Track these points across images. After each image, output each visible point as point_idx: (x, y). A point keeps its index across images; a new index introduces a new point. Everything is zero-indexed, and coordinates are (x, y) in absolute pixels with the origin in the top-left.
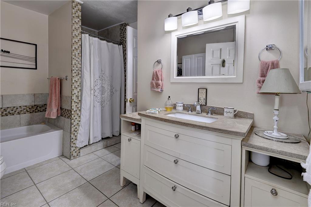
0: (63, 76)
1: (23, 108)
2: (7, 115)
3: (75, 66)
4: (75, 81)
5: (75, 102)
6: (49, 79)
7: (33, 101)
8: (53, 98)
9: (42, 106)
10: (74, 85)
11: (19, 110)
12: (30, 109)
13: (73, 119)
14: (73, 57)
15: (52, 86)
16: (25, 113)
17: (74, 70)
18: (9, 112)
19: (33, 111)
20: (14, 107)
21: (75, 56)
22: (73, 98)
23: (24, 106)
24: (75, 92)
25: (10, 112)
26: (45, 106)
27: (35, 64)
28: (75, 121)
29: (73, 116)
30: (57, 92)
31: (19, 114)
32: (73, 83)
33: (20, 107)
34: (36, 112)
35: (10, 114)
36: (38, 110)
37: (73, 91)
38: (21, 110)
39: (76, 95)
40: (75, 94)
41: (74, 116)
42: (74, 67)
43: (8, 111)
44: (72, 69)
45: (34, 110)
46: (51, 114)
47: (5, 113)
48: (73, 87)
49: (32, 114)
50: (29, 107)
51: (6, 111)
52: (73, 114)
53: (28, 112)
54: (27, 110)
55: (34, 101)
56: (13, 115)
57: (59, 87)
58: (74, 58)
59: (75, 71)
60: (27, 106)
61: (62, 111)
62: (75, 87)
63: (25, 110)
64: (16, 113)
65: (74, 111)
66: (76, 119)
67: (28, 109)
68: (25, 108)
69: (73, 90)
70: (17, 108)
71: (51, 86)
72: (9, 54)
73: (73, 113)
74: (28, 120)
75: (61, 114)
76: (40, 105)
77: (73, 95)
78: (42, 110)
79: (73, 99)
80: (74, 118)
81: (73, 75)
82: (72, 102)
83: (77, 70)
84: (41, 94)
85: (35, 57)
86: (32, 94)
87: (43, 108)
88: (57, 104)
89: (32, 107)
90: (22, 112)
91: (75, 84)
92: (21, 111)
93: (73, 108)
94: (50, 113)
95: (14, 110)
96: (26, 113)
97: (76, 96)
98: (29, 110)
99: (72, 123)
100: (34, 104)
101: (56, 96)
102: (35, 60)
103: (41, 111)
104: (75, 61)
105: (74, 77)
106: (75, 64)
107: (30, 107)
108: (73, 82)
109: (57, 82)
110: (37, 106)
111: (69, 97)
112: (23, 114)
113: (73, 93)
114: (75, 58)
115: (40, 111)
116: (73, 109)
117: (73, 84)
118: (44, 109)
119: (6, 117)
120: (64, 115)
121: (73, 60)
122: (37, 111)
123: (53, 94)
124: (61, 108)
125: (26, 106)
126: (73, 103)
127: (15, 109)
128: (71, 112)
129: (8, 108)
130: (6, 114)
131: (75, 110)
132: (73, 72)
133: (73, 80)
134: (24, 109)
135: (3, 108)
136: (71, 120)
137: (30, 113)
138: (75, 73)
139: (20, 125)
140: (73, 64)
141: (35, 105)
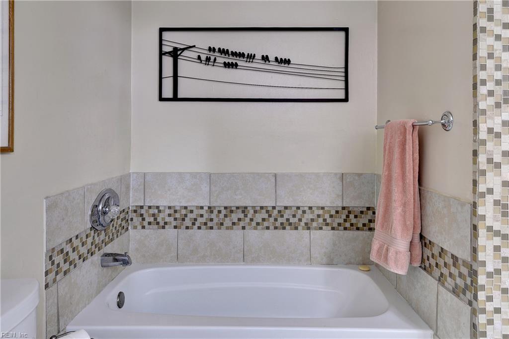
0: (433, 115)
1: (317, 212)
2: (284, 228)
3: (490, 64)
4: (490, 131)
5: (490, 229)
6: (382, 127)
7: (338, 196)
8: (396, 195)
9: (362, 212)
10: (485, 152)
11: (308, 216)
12: (331, 216)
13: (483, 311)
14: (482, 22)
15: (391, 152)
16: (321, 228)
17: (484, 82)
18: (288, 220)
19: (339, 224)
20: (298, 208)
21: (491, 19)
22: (481, 211)
23: (318, 208)
24: (490, 186)
25: (291, 221)
26: (370, 212)
27: (342, 85)
28: (490, 322)
29: (481, 295)
30: (407, 174)
31: (309, 228)
32: (484, 142)
33: (310, 208)
34: (345, 229)
35: (290, 224)
36: (352, 225)
37: (480, 179)
38: (311, 216)
39: (497, 196)
40: (490, 191)
41: (490, 299)
42: (484, 67)
43: (286, 216)
44: (475, 77)
45: (342, 221)
46: (390, 254)
47: (280, 220)
48: (482, 158)
49: (336, 232)
50: (329, 211)
51: (282, 216)
52: (483, 288)
53: (327, 224)
54: (325, 220)
55: (341, 194)
56: (296, 228)
57: (417, 155)
58: (483, 30)
59: (490, 86)
60: (326, 209)
61: (428, 252)
62: (490, 161)
63: (321, 220)
64: (302, 224)
65: (489, 275)
66: (498, 311)
67: (327, 216)
68: (321, 212)
69: (483, 173)
70: (304, 212)
71: (389, 151)
72: (290, 66)
73: (482, 279)
74: (327, 248)
75: (423, 261)
76: (355, 209)
77: (483, 195)
78: (360, 225)
79: (483, 218)
80: (490, 307)
81: (482, 105)
82: (475, 228)
83: (498, 83)
84: (360, 175)
85: (343, 65)
86: (336, 174)
87: (364, 220)
88: (410, 223)
89: (337, 212)
90: (315, 224)
91: (490, 146)
92: (312, 220)
93: (481, 256)
94: (387, 250)
95: (298, 216)
96: (324, 227)
97: (497, 203)
98: (329, 220)
99: (480, 329)
100: (340, 205)
101: (404, 191)
102: (343, 74)
103: (358, 229)
104: (491, 40)
105: (484, 112)
106: (491, 56)
107: (332, 213)
108: (483, 135)
109: (409, 137)
110: (350, 212)
111: (463, 204)
112: (316, 229)
113: (482, 188)
114: (489, 26)
115: (355, 228)
116: (483, 264)
117: (481, 149)
118: (367, 222)
119: (282, 231)
120: (437, 272)
121: (480, 36)
122: (348, 225)
123: (394, 182)
124: (422, 237)
125: (323, 208)
126: (482, 232)
127: (300, 212)
128: (474, 274)
129: (286, 208)
130: (282, 224)
131: (490, 268)
132: (483, 90)
133: (483, 128)
134: (319, 216)
135: (277, 208)
136: (474, 313)
137: (333, 229)
138: (491, 93)
139: (310, 261)
140: (482, 52)
141: (344, 208)
